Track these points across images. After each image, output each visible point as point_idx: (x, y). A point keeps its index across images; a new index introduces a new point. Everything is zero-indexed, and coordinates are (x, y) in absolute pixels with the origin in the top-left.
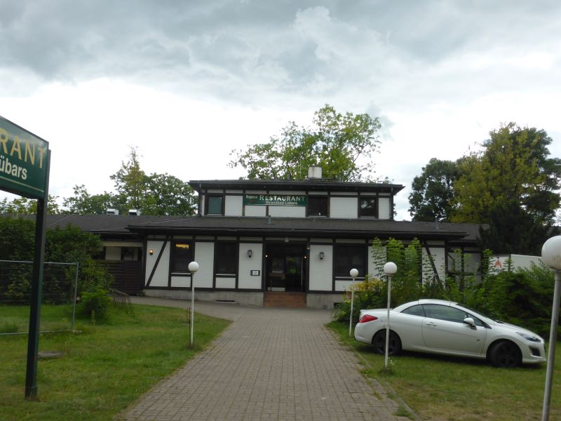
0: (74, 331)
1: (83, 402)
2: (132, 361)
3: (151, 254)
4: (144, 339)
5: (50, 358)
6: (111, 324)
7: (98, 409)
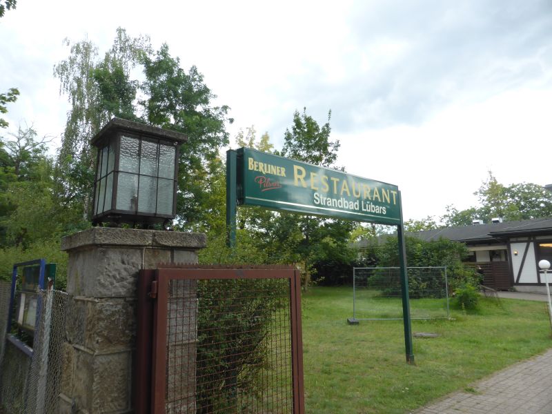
0: (450, 319)
1: (447, 370)
2: (495, 345)
3: (516, 255)
4: (508, 327)
5: (429, 337)
6: (482, 315)
7: (458, 377)
